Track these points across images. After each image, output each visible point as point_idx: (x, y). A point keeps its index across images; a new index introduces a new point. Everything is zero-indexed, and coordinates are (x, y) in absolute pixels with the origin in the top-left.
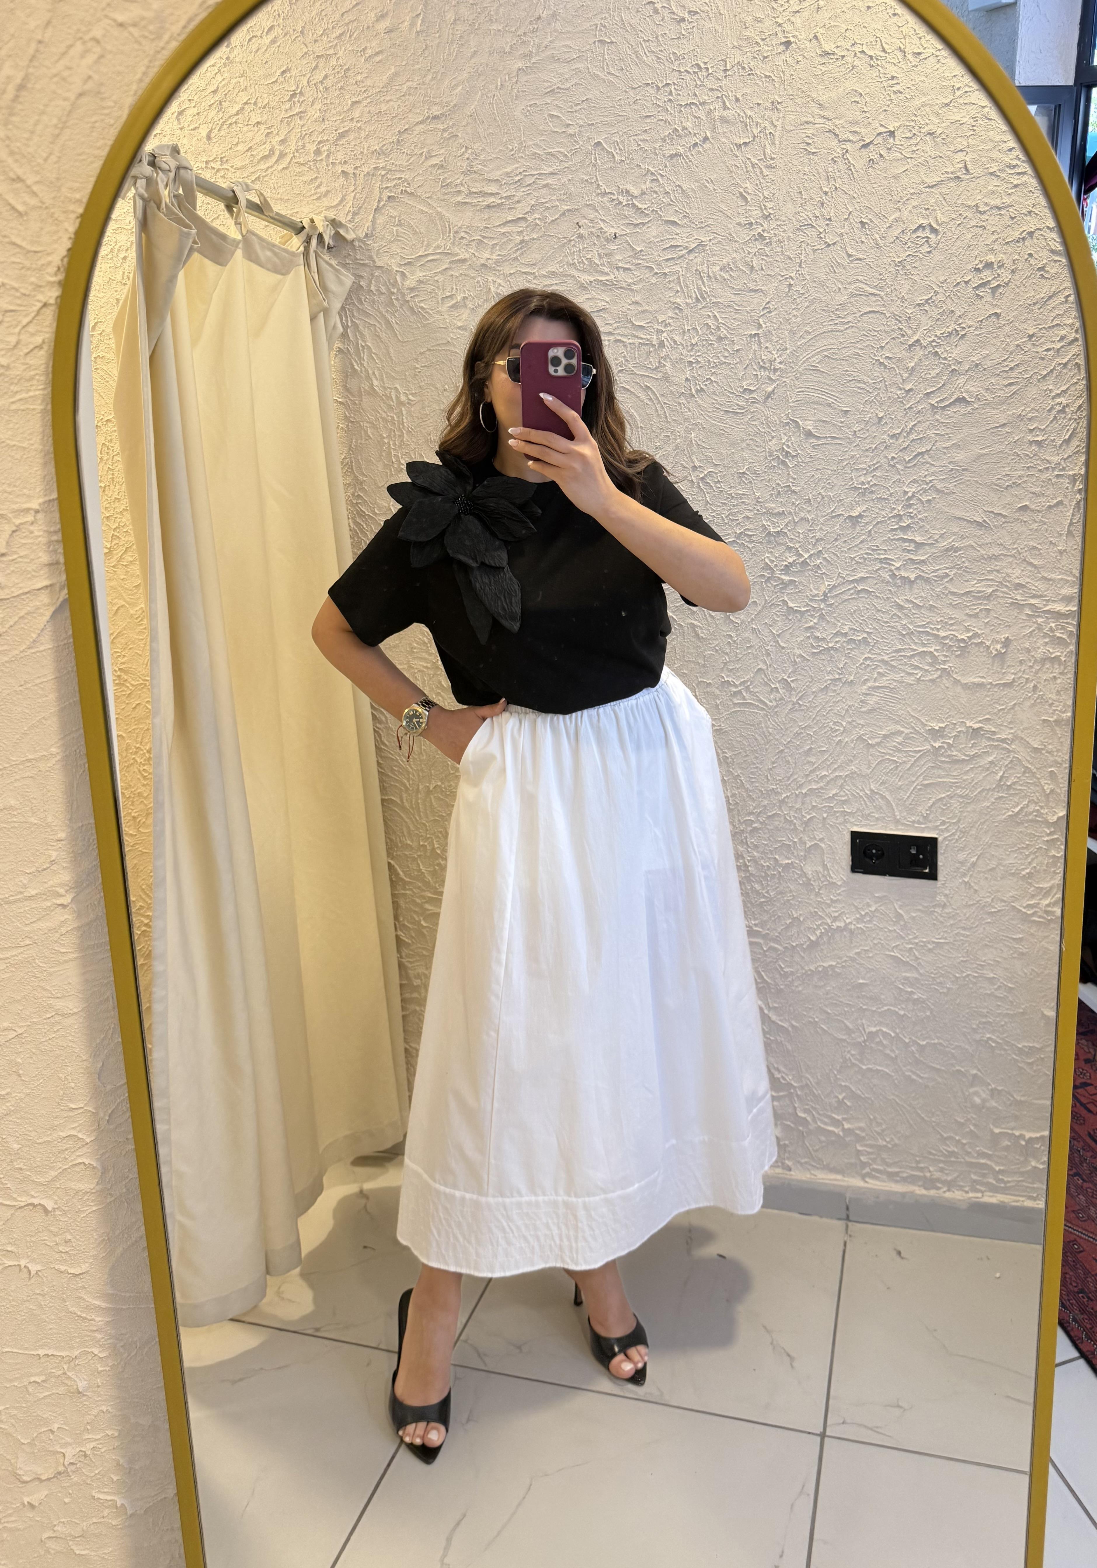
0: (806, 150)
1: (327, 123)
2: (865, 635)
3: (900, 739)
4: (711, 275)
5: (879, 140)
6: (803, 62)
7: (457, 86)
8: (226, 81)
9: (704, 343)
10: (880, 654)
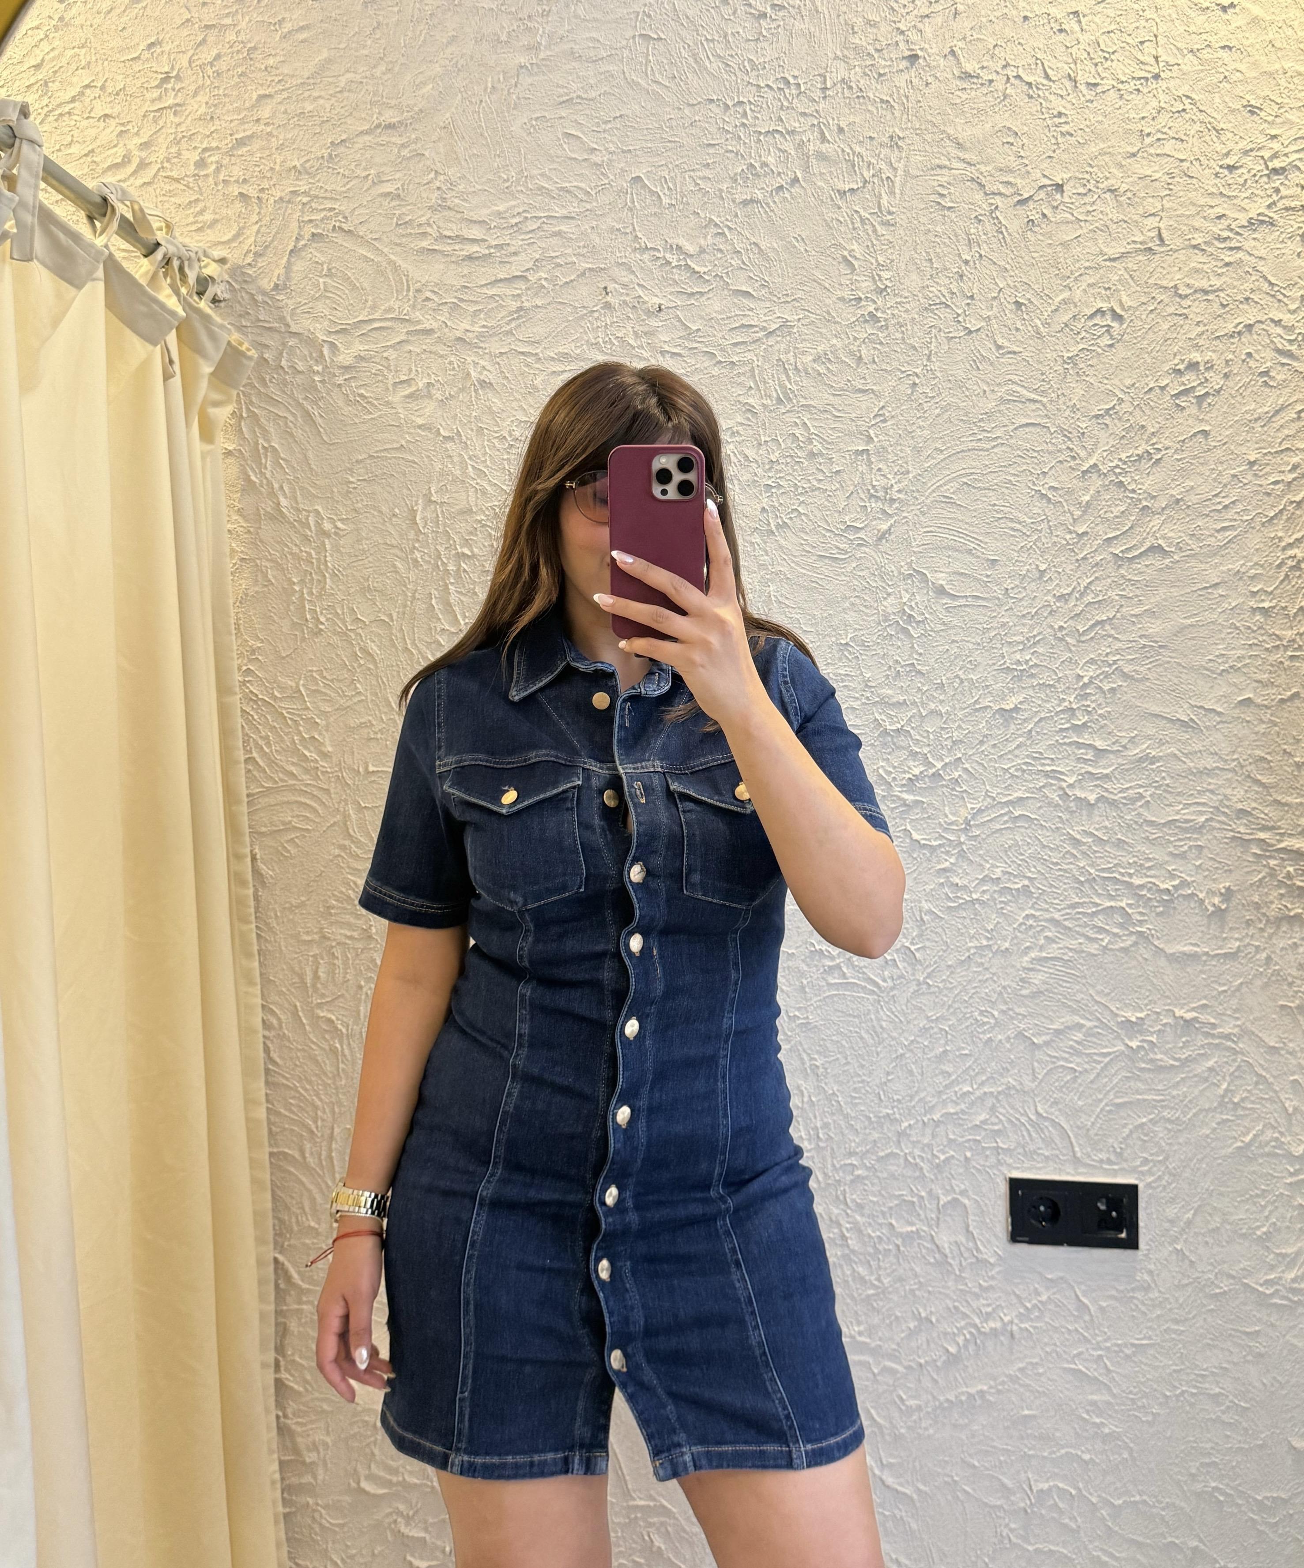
0: (939, 203)
1: (217, 122)
2: (1026, 882)
3: (1079, 1036)
4: (800, 367)
5: (1042, 195)
6: (935, 85)
7: (424, 84)
8: (56, 52)
9: (789, 460)
10: (1047, 910)
